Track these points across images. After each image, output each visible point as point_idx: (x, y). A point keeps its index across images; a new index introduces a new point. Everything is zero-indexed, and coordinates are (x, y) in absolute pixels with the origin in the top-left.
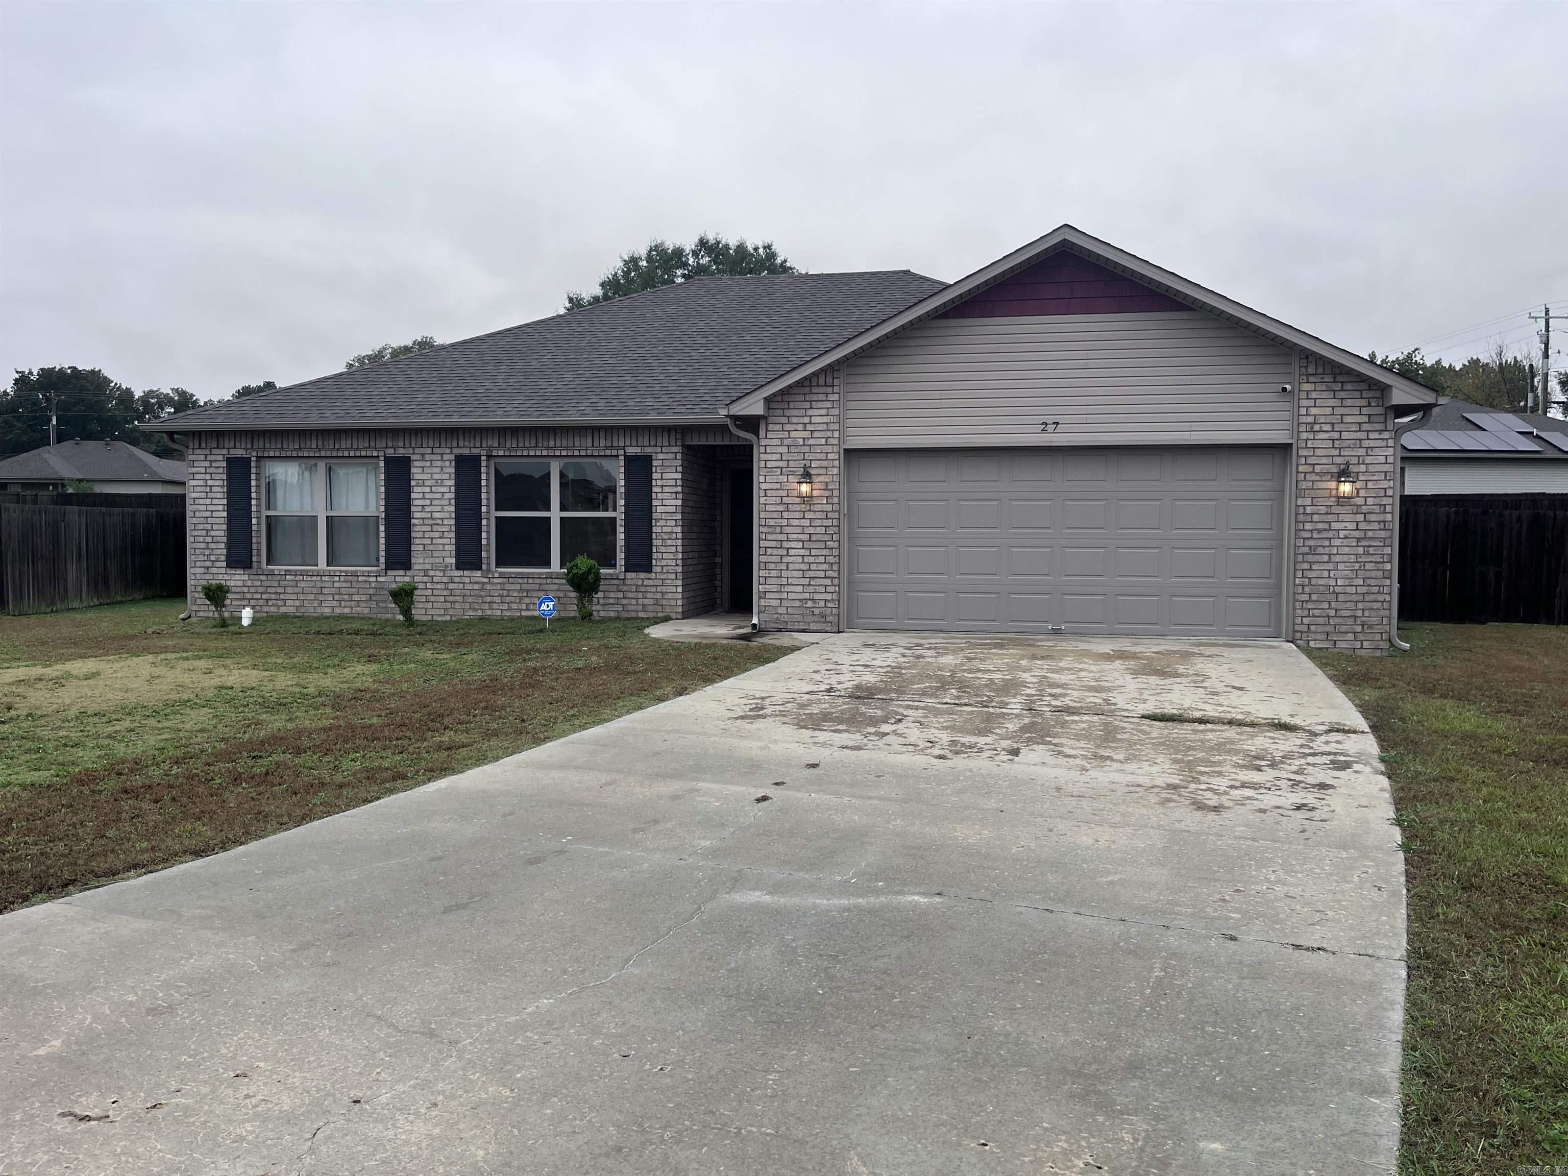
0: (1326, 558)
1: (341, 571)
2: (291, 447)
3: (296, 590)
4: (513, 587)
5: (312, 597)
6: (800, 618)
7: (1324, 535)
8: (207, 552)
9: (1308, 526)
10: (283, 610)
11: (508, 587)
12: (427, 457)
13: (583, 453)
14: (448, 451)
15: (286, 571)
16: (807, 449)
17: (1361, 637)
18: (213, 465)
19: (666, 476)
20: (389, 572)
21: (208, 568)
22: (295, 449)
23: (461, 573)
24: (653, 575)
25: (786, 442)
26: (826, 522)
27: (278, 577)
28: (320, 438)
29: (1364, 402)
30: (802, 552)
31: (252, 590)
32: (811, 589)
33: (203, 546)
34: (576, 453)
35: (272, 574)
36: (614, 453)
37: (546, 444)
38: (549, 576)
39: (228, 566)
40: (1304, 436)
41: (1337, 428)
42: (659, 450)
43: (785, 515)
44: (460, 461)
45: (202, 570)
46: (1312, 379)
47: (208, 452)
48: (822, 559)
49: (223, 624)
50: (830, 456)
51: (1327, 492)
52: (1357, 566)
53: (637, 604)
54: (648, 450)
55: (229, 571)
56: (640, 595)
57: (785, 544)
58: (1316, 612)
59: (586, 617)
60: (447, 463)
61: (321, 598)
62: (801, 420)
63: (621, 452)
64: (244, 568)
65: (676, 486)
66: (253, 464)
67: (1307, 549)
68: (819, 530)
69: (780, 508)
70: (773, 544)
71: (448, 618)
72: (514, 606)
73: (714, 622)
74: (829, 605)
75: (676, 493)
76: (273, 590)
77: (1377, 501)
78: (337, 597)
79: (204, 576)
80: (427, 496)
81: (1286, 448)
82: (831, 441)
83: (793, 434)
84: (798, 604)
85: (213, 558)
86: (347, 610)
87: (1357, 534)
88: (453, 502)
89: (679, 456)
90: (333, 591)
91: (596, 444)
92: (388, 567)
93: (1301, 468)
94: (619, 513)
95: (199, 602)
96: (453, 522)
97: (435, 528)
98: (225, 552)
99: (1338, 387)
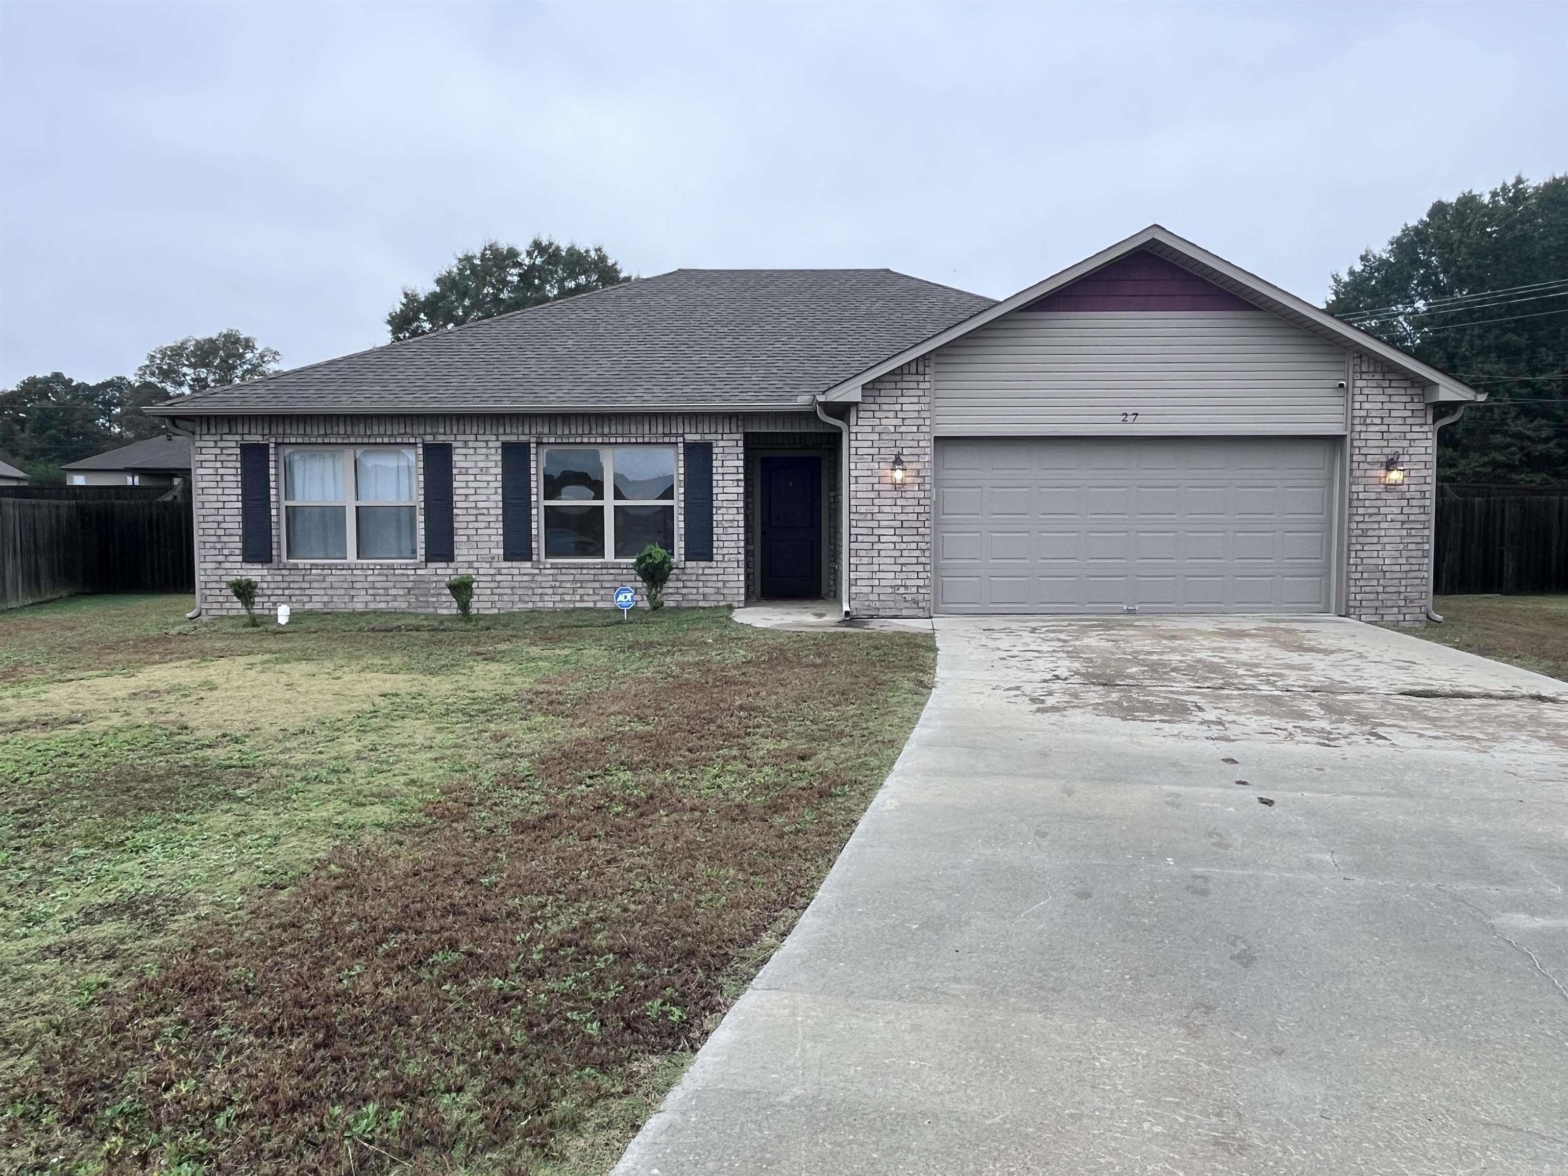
0: (1375, 540)
1: (375, 564)
2: (316, 433)
3: (324, 585)
4: (565, 578)
5: (343, 592)
6: (891, 604)
7: (1374, 518)
8: (219, 546)
9: (1361, 511)
10: (308, 606)
11: (560, 578)
12: (471, 444)
13: (640, 441)
14: (494, 438)
15: (312, 565)
16: (898, 436)
17: (1404, 610)
18: (225, 451)
19: (727, 463)
20: (430, 565)
21: (220, 563)
22: (319, 436)
23: (509, 564)
24: (714, 564)
25: (877, 429)
26: (918, 509)
27: (303, 572)
28: (349, 424)
29: (1408, 399)
30: (895, 539)
31: (272, 585)
32: (903, 575)
33: (214, 539)
34: (633, 440)
35: (296, 568)
36: (673, 440)
37: (600, 431)
38: (605, 566)
41: (1386, 421)
42: (720, 437)
43: (876, 502)
44: (507, 448)
45: (214, 565)
46: (1365, 376)
47: (218, 438)
48: (914, 546)
49: (254, 622)
50: (922, 444)
51: (1376, 481)
52: (1401, 547)
53: (698, 593)
54: (708, 437)
55: (245, 565)
56: (701, 584)
57: (876, 532)
58: (1367, 589)
59: (657, 607)
60: (493, 451)
61: (353, 592)
62: (892, 407)
63: (680, 439)
64: (262, 562)
65: (738, 473)
66: (271, 451)
67: (1359, 532)
68: (911, 517)
69: (872, 495)
70: (865, 531)
71: (496, 611)
72: (567, 598)
73: (790, 610)
74: (921, 591)
75: (738, 480)
76: (297, 585)
77: (1419, 488)
78: (370, 592)
79: (215, 572)
80: (471, 484)
81: (1337, 440)
82: (922, 429)
83: (884, 421)
84: (890, 590)
85: (226, 552)
86: (382, 605)
87: (1402, 518)
88: (500, 490)
89: (741, 443)
90: (366, 585)
91: (654, 430)
92: (427, 560)
93: (1355, 458)
94: (678, 502)
95: (210, 599)
96: (500, 511)
97: (480, 518)
98: (240, 545)
99: (1386, 384)
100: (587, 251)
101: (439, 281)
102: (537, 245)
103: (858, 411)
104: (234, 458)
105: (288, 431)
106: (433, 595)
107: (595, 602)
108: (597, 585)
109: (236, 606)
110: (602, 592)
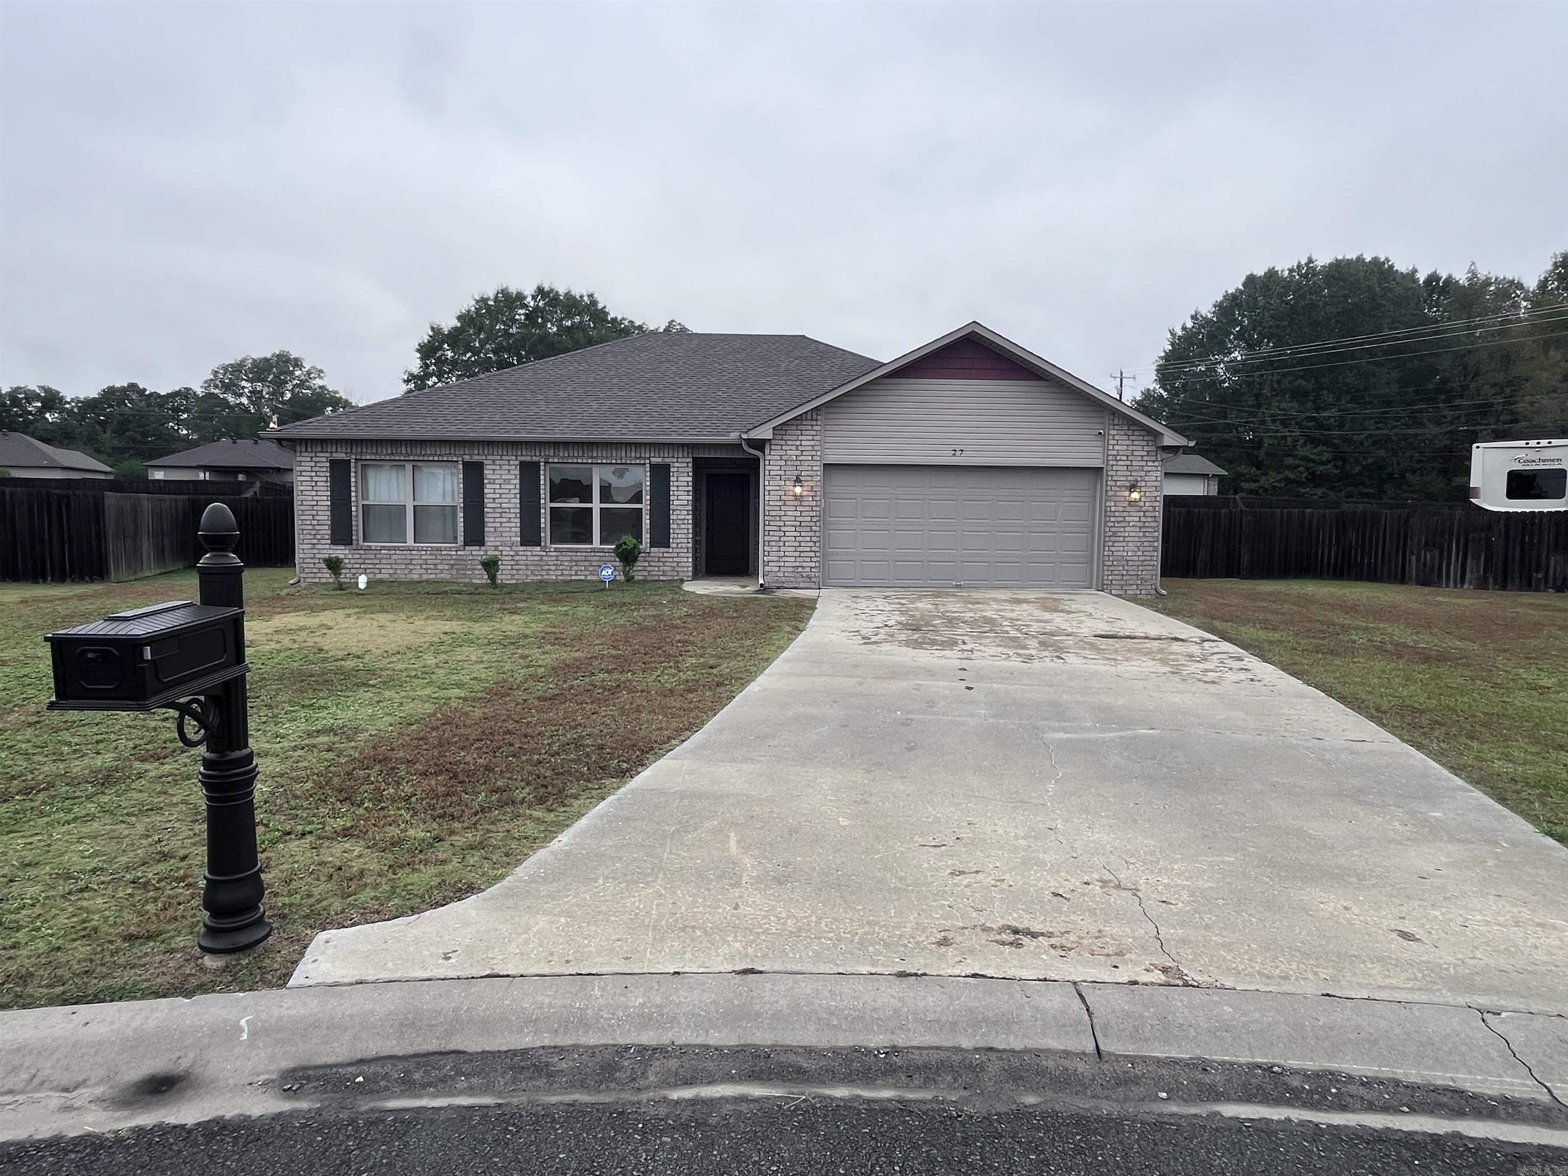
0: (1122, 539)
1: (427, 547)
2: (385, 452)
3: (390, 561)
4: (565, 558)
5: (404, 567)
6: (793, 579)
7: (1122, 524)
8: (313, 532)
9: (1112, 519)
10: (378, 576)
11: (560, 558)
12: (497, 462)
13: (619, 462)
14: (514, 458)
15: (381, 547)
16: (798, 463)
17: (1140, 587)
18: (318, 465)
19: (680, 479)
20: (467, 548)
21: (314, 544)
22: (387, 454)
23: (524, 548)
24: (671, 550)
25: (784, 458)
26: (811, 514)
27: (375, 552)
28: (409, 446)
29: (1145, 443)
30: (795, 534)
31: (352, 561)
32: (801, 559)
33: (309, 527)
34: (614, 461)
35: (369, 548)
36: (642, 462)
37: (590, 454)
38: (593, 550)
39: (332, 543)
40: (1111, 463)
41: (1130, 458)
42: (675, 460)
43: (783, 508)
44: (523, 465)
45: (310, 546)
46: (1116, 427)
47: (313, 455)
48: (808, 539)
49: (341, 587)
50: (815, 468)
51: (1123, 499)
52: (1139, 544)
53: (659, 570)
54: (667, 460)
55: (333, 547)
56: (661, 564)
58: (1116, 572)
59: (629, 580)
60: (513, 467)
61: (411, 567)
62: (794, 443)
63: (647, 461)
64: (345, 544)
65: (688, 486)
66: (352, 465)
67: (1112, 534)
68: (806, 519)
69: (780, 503)
70: (775, 528)
71: (515, 582)
72: (566, 572)
73: (723, 583)
74: (813, 570)
75: (688, 491)
76: (371, 562)
77: (1151, 504)
78: (424, 567)
79: (311, 551)
80: (497, 491)
81: (1098, 470)
82: (815, 458)
83: (789, 453)
84: (792, 569)
85: (318, 537)
86: (432, 576)
87: (1140, 524)
88: (518, 496)
89: (690, 465)
90: (421, 562)
91: (629, 455)
92: (466, 544)
93: (1109, 483)
94: (645, 505)
95: (307, 570)
96: (518, 511)
97: (504, 515)
98: (329, 532)
99: (1130, 433)
100: (581, 297)
101: (459, 318)
102: (540, 291)
103: (771, 445)
104: (325, 469)
105: (365, 450)
106: (469, 570)
107: (586, 576)
108: (587, 563)
109: (327, 576)
110: (591, 569)
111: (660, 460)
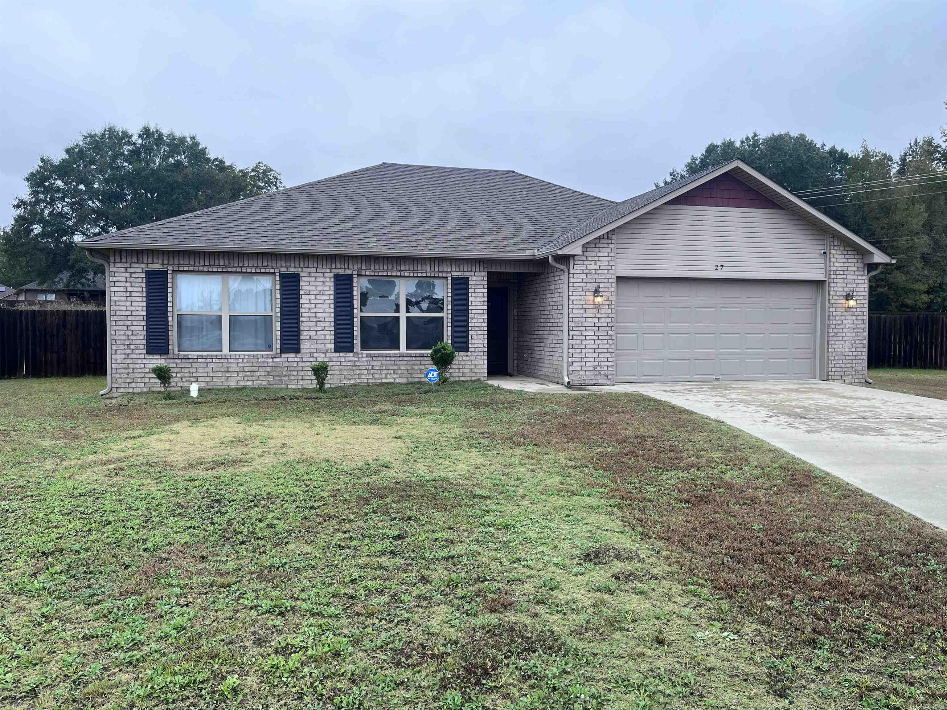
0: (841, 338)
1: (244, 355)
3: (206, 370)
4: (376, 363)
5: (221, 374)
6: (593, 377)
7: (840, 326)
8: (127, 342)
9: (834, 322)
11: (372, 363)
12: (312, 275)
13: (424, 275)
14: (328, 271)
15: (198, 356)
16: (596, 276)
17: (855, 377)
18: (133, 275)
19: (477, 291)
20: (283, 355)
21: (128, 354)
22: (205, 266)
23: (338, 354)
24: (469, 354)
25: (585, 271)
26: (607, 320)
27: (191, 361)
28: (226, 258)
29: (855, 261)
30: (594, 338)
32: (599, 360)
33: (124, 337)
34: (420, 275)
35: (185, 358)
36: (445, 275)
37: (398, 268)
38: (401, 356)
39: (148, 353)
40: (832, 276)
41: (846, 273)
42: (473, 274)
43: (584, 315)
44: (337, 277)
45: (123, 356)
46: (835, 248)
47: (128, 265)
48: (605, 342)
50: (610, 281)
51: (841, 306)
52: (853, 342)
53: (459, 372)
54: (466, 274)
55: (147, 356)
56: (461, 366)
57: (584, 333)
58: (837, 365)
59: (445, 381)
60: (328, 279)
61: (228, 375)
62: (593, 259)
63: (449, 275)
64: (161, 354)
65: (484, 297)
66: (169, 276)
67: (833, 334)
68: (604, 324)
69: (582, 311)
70: (577, 333)
71: (340, 385)
72: (376, 376)
73: (522, 382)
74: (610, 369)
75: (484, 301)
76: (187, 370)
77: (861, 310)
78: (241, 374)
79: (124, 361)
80: (312, 301)
81: (819, 284)
82: (610, 272)
83: (589, 267)
84: (591, 369)
85: (132, 347)
86: (249, 383)
87: (853, 326)
88: (332, 306)
89: (486, 278)
90: (238, 369)
91: (432, 269)
92: (281, 353)
93: (831, 293)
94: (446, 314)
95: (119, 381)
96: (332, 320)
97: (319, 324)
98: (144, 342)
99: (845, 252)
103: (574, 260)
104: (140, 280)
105: (181, 262)
106: (285, 376)
107: (395, 379)
108: (396, 367)
109: (156, 384)
110: (399, 372)
111: (459, 274)
